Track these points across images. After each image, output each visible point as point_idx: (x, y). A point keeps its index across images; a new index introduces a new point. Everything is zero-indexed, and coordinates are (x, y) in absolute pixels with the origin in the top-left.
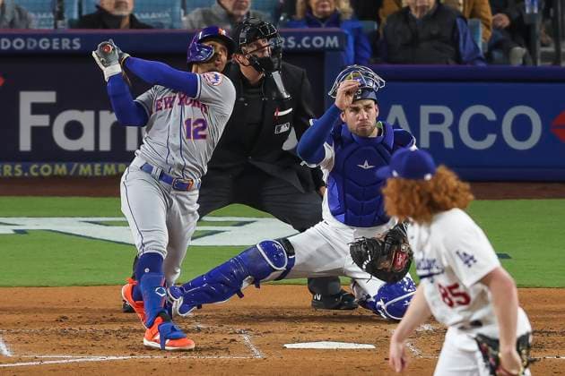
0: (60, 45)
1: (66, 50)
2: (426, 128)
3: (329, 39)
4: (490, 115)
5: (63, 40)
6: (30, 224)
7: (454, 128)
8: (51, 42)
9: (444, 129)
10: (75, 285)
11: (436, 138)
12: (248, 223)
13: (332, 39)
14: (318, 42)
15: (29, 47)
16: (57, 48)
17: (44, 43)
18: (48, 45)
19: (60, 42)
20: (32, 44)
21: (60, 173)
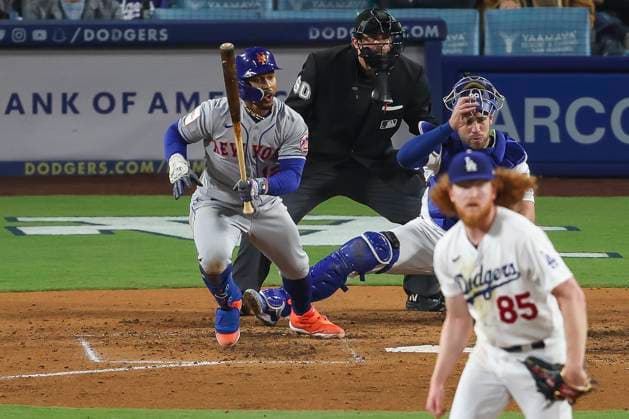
0: (147, 37)
1: (152, 40)
2: (531, 122)
3: (428, 28)
4: (598, 107)
5: (150, 31)
6: (117, 224)
7: (561, 122)
8: (137, 33)
9: (550, 122)
10: (166, 287)
11: (542, 132)
12: (346, 221)
13: (432, 27)
14: (417, 31)
15: (114, 38)
16: (143, 39)
17: (129, 35)
18: (133, 37)
19: (146, 32)
20: (117, 34)
21: (147, 170)
